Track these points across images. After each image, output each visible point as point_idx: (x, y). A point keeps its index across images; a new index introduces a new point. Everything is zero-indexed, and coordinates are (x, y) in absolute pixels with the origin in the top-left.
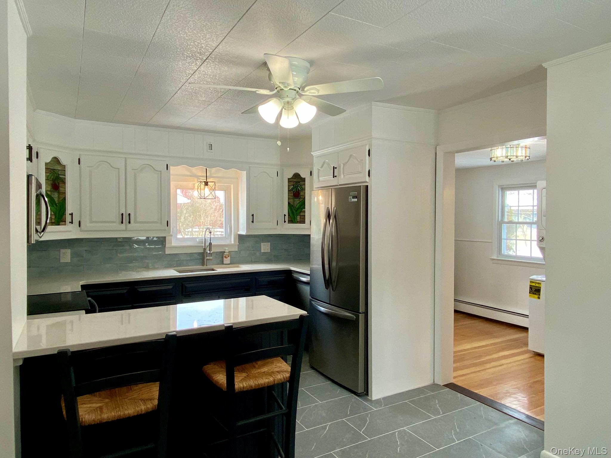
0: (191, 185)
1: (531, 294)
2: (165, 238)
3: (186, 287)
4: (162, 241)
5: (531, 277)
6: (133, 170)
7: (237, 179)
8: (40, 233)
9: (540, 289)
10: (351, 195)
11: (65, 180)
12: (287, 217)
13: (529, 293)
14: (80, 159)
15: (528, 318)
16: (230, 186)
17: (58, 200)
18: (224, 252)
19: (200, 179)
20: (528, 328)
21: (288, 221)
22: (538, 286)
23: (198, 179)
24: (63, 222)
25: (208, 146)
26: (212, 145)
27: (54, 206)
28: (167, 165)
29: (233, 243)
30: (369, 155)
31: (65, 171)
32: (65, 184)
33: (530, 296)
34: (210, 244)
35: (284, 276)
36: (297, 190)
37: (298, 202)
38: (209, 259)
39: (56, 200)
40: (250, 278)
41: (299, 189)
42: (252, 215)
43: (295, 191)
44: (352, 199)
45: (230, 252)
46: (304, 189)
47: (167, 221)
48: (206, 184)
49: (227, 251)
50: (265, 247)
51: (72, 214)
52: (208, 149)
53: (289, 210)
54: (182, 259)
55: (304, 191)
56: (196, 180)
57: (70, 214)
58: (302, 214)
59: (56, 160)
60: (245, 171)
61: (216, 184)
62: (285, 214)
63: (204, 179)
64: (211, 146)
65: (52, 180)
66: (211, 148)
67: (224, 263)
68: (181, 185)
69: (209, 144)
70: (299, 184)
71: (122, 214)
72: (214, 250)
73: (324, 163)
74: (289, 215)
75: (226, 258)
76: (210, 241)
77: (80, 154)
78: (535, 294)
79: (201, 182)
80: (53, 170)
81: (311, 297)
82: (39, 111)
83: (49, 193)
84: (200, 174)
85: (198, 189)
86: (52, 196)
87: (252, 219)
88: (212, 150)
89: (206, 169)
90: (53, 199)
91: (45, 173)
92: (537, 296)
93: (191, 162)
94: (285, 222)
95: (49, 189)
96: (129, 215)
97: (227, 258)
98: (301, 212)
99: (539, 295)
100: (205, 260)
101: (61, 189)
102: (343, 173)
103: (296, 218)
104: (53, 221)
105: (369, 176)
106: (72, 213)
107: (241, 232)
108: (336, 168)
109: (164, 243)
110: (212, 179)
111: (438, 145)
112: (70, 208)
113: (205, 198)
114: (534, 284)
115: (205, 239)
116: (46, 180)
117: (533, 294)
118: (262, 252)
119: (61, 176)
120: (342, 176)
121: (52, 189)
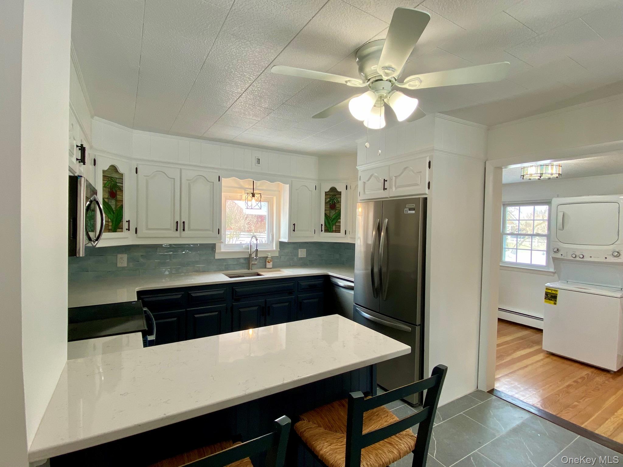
0: (239, 196)
1: (546, 299)
2: (215, 244)
3: (236, 291)
4: (213, 247)
5: (546, 285)
6: (187, 180)
7: (279, 192)
8: (94, 242)
9: (557, 296)
10: (407, 207)
11: (123, 188)
12: (323, 226)
13: (544, 299)
14: (138, 168)
15: (543, 321)
16: (273, 198)
17: (115, 208)
18: (267, 257)
19: (247, 191)
20: (543, 330)
21: (325, 230)
22: (554, 293)
23: (245, 191)
24: (119, 228)
25: (256, 160)
26: (259, 159)
27: (111, 214)
28: (219, 177)
29: (275, 249)
30: (429, 167)
31: (123, 179)
32: (123, 192)
33: (545, 301)
34: (257, 250)
35: (322, 280)
36: (334, 203)
37: (334, 213)
38: (254, 263)
39: (113, 207)
40: (293, 282)
41: (335, 201)
42: (294, 225)
43: (332, 203)
44: (409, 211)
45: (272, 257)
46: (339, 202)
47: (219, 229)
48: (253, 195)
49: (269, 256)
50: (302, 253)
51: (129, 222)
52: (256, 163)
53: (326, 221)
54: (229, 264)
55: (340, 203)
56: (243, 191)
57: (127, 221)
58: (337, 224)
59: (114, 168)
60: (288, 184)
61: (262, 196)
62: (322, 224)
63: (252, 191)
64: (258, 161)
65: (109, 187)
66: (258, 162)
67: (267, 267)
68: (229, 196)
69: (257, 159)
70: (335, 197)
71: (177, 222)
72: (259, 255)
73: (371, 176)
74: (326, 225)
75: (268, 263)
76: (257, 248)
77: (137, 164)
78: (551, 300)
79: (248, 194)
80: (111, 178)
81: (355, 303)
82: (96, 118)
83: (106, 200)
84: (247, 187)
85: (246, 200)
86: (109, 203)
87: (293, 228)
88: (259, 164)
89: (253, 181)
90: (111, 206)
91: (103, 180)
92: (553, 302)
93: (241, 175)
94: (322, 231)
95: (107, 196)
96: (184, 223)
97: (270, 263)
98: (336, 222)
99: (556, 301)
100: (251, 265)
101: (118, 197)
102: (395, 186)
103: (332, 227)
104: (110, 228)
105: (429, 188)
106: (129, 220)
107: (282, 239)
108: (386, 181)
109: (214, 249)
110: (258, 191)
111: (487, 160)
112: (127, 215)
113: (252, 209)
114: (550, 291)
115: (251, 246)
116: (103, 187)
117: (550, 300)
118: (299, 257)
119: (118, 184)
120: (394, 189)
121: (109, 197)
